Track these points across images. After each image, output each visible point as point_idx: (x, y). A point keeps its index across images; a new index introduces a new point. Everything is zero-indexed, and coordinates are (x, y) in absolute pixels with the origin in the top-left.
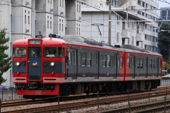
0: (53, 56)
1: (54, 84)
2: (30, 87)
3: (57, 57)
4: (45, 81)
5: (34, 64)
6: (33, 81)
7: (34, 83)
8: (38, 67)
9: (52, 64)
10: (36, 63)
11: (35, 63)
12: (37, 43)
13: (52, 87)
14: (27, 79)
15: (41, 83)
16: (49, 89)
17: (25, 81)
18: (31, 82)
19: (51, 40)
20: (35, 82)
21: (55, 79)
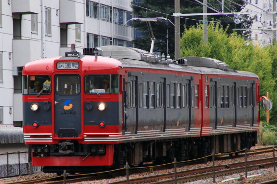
0: (103, 91)
1: (105, 145)
2: (61, 151)
3: (110, 94)
4: (87, 140)
5: (66, 108)
6: (65, 140)
7: (68, 143)
8: (75, 113)
9: (102, 107)
10: (71, 106)
11: (69, 106)
12: (72, 68)
13: (101, 151)
14: (54, 136)
15: (80, 142)
16: (96, 155)
17: (50, 140)
18: (61, 141)
19: (96, 60)
20: (70, 142)
21: (107, 136)
